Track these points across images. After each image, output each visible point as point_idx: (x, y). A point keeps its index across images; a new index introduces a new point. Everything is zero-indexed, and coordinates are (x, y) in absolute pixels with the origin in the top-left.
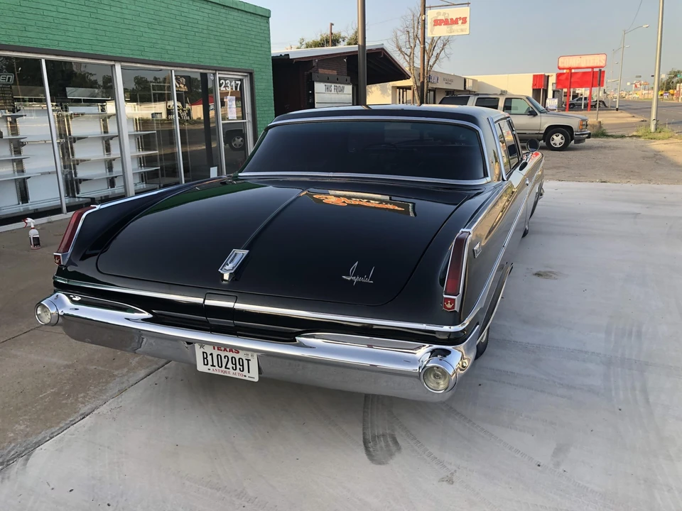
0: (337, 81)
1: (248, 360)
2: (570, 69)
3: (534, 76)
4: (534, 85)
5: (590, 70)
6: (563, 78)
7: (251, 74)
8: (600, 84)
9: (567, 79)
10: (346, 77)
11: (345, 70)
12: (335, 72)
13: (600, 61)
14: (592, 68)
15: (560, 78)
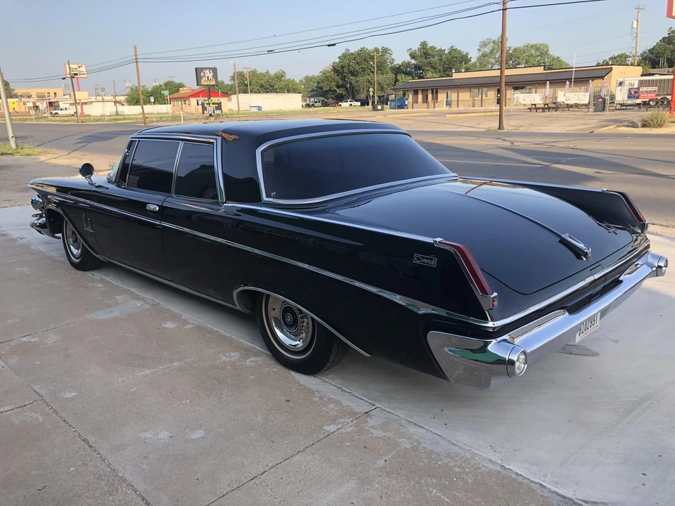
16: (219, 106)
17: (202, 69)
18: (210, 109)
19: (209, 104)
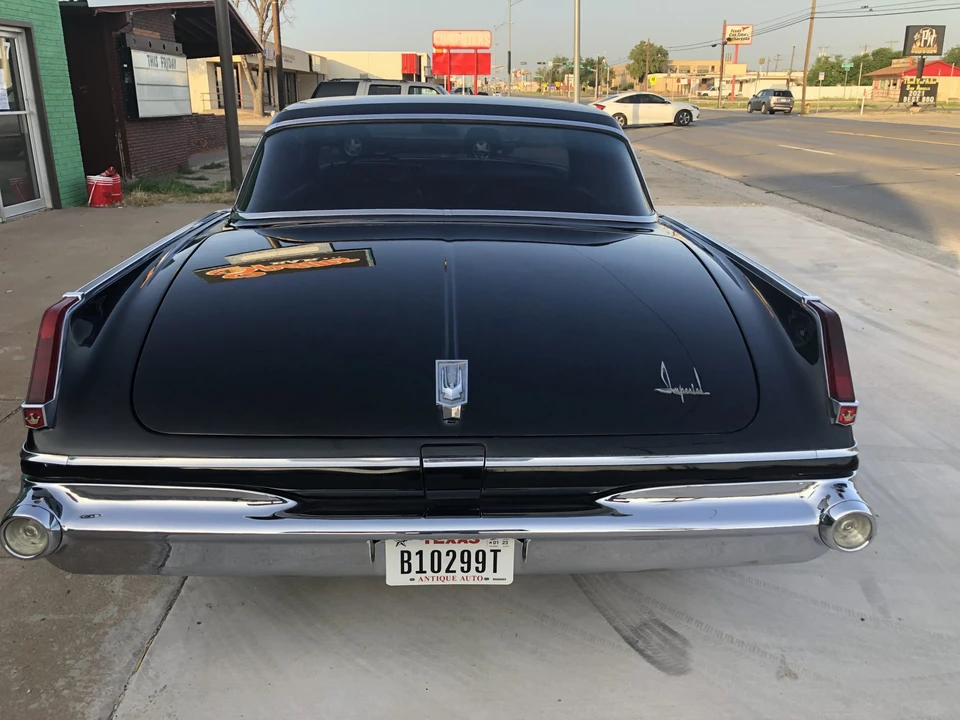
0: (163, 50)
1: (495, 552)
2: (448, 48)
3: (403, 55)
4: (404, 68)
5: (472, 51)
6: (440, 59)
7: (28, 31)
8: (487, 71)
9: (445, 62)
10: (177, 45)
11: (172, 33)
12: (157, 35)
13: (484, 40)
14: (476, 48)
15: (437, 59)
16: (932, 91)
17: (917, 28)
18: (915, 94)
19: (915, 86)
